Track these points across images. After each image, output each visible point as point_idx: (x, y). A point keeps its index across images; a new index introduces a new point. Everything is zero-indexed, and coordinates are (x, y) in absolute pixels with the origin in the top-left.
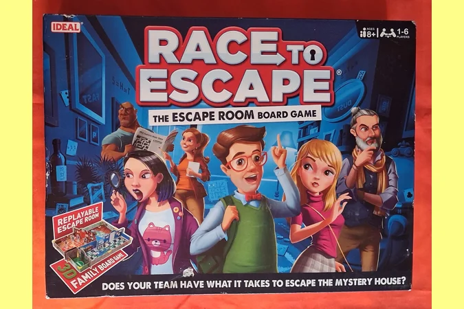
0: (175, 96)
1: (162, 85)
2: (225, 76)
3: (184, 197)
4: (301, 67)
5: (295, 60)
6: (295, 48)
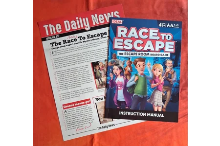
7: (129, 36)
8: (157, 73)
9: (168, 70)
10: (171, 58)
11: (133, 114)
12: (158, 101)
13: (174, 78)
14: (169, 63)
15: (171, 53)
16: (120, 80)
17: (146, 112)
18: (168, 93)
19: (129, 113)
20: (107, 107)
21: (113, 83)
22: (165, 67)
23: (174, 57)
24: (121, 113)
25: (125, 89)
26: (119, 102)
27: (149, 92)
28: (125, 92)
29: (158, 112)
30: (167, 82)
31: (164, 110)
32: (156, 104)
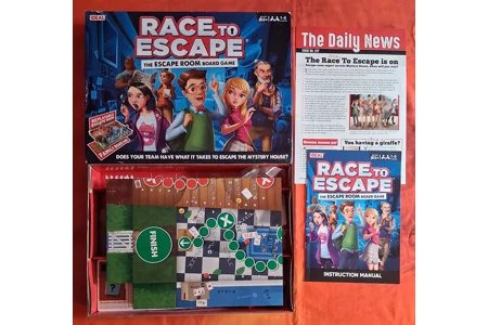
0: (156, 53)
1: (149, 47)
2: (184, 42)
3: (162, 108)
4: (226, 38)
5: (222, 34)
6: (222, 28)
7: (333, 174)
8: (371, 221)
9: (384, 216)
10: (387, 201)
11: (342, 275)
12: (374, 257)
13: (393, 227)
14: (386, 206)
15: (388, 194)
16: (323, 230)
17: (359, 271)
18: (386, 246)
19: (337, 274)
20: (308, 267)
21: (314, 235)
22: (381, 212)
23: (392, 199)
24: (326, 274)
25: (330, 242)
26: (324, 260)
27: (361, 245)
28: (329, 246)
29: (374, 272)
30: (384, 232)
31: (382, 269)
32: (370, 260)
